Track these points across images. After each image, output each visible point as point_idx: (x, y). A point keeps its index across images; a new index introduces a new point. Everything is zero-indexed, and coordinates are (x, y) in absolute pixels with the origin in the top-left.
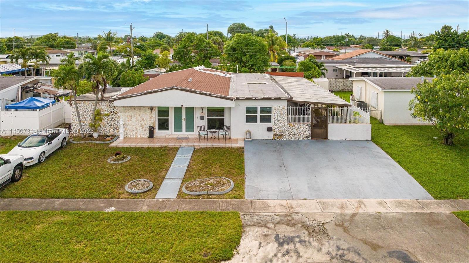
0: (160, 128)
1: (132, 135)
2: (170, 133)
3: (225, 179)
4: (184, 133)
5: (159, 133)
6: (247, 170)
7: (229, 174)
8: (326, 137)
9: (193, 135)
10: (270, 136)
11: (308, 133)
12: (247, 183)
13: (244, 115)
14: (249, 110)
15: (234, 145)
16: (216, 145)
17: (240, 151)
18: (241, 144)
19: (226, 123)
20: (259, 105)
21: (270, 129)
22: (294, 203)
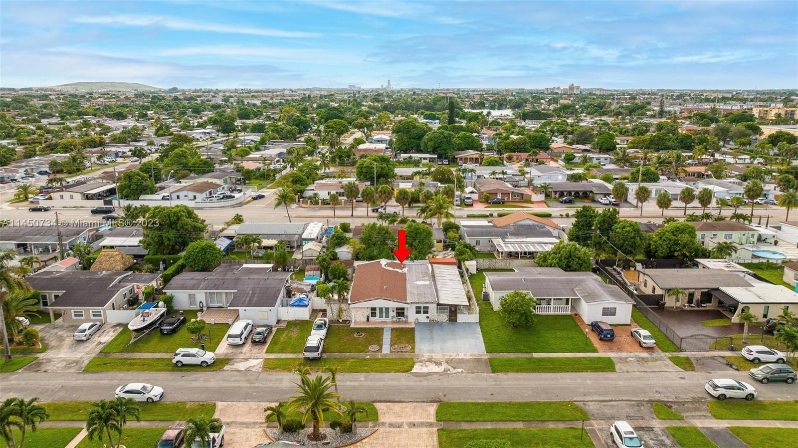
0: (372, 316)
1: (358, 320)
2: (377, 319)
3: (407, 345)
4: (384, 319)
5: (371, 319)
6: (416, 340)
7: (409, 342)
8: (456, 321)
9: (389, 320)
10: (428, 320)
11: (447, 319)
12: (416, 347)
13: (415, 310)
14: (417, 308)
15: (410, 326)
16: (401, 326)
17: (413, 330)
18: (413, 326)
19: (405, 314)
20: (422, 305)
21: (428, 317)
22: (433, 354)
